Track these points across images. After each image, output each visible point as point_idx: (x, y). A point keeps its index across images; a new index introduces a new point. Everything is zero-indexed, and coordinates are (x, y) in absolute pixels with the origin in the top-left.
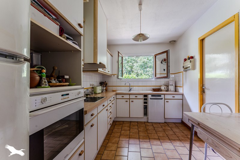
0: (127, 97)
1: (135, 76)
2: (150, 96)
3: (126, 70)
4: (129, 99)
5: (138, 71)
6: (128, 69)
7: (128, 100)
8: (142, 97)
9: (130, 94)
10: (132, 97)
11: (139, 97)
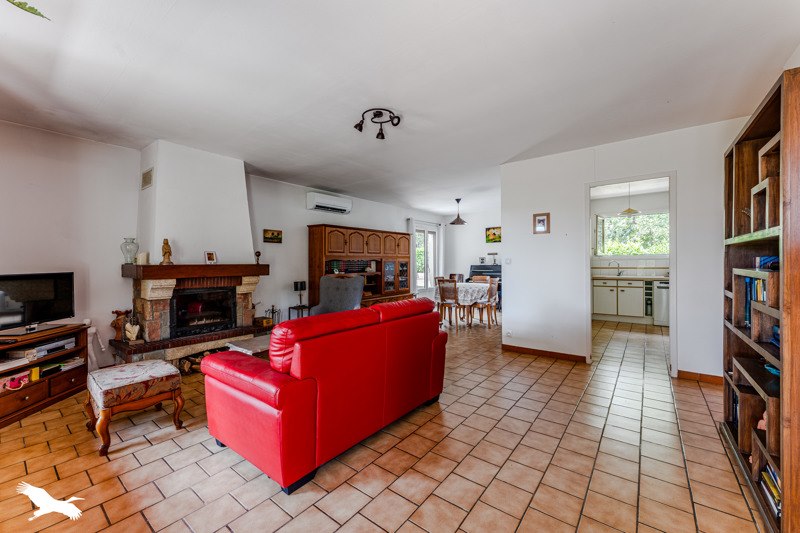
0: (614, 283)
1: (637, 245)
2: (656, 284)
3: (612, 226)
4: (617, 287)
5: (653, 230)
6: (619, 224)
7: (615, 289)
8: (641, 284)
9: (617, 280)
10: (621, 283)
11: (635, 284)
